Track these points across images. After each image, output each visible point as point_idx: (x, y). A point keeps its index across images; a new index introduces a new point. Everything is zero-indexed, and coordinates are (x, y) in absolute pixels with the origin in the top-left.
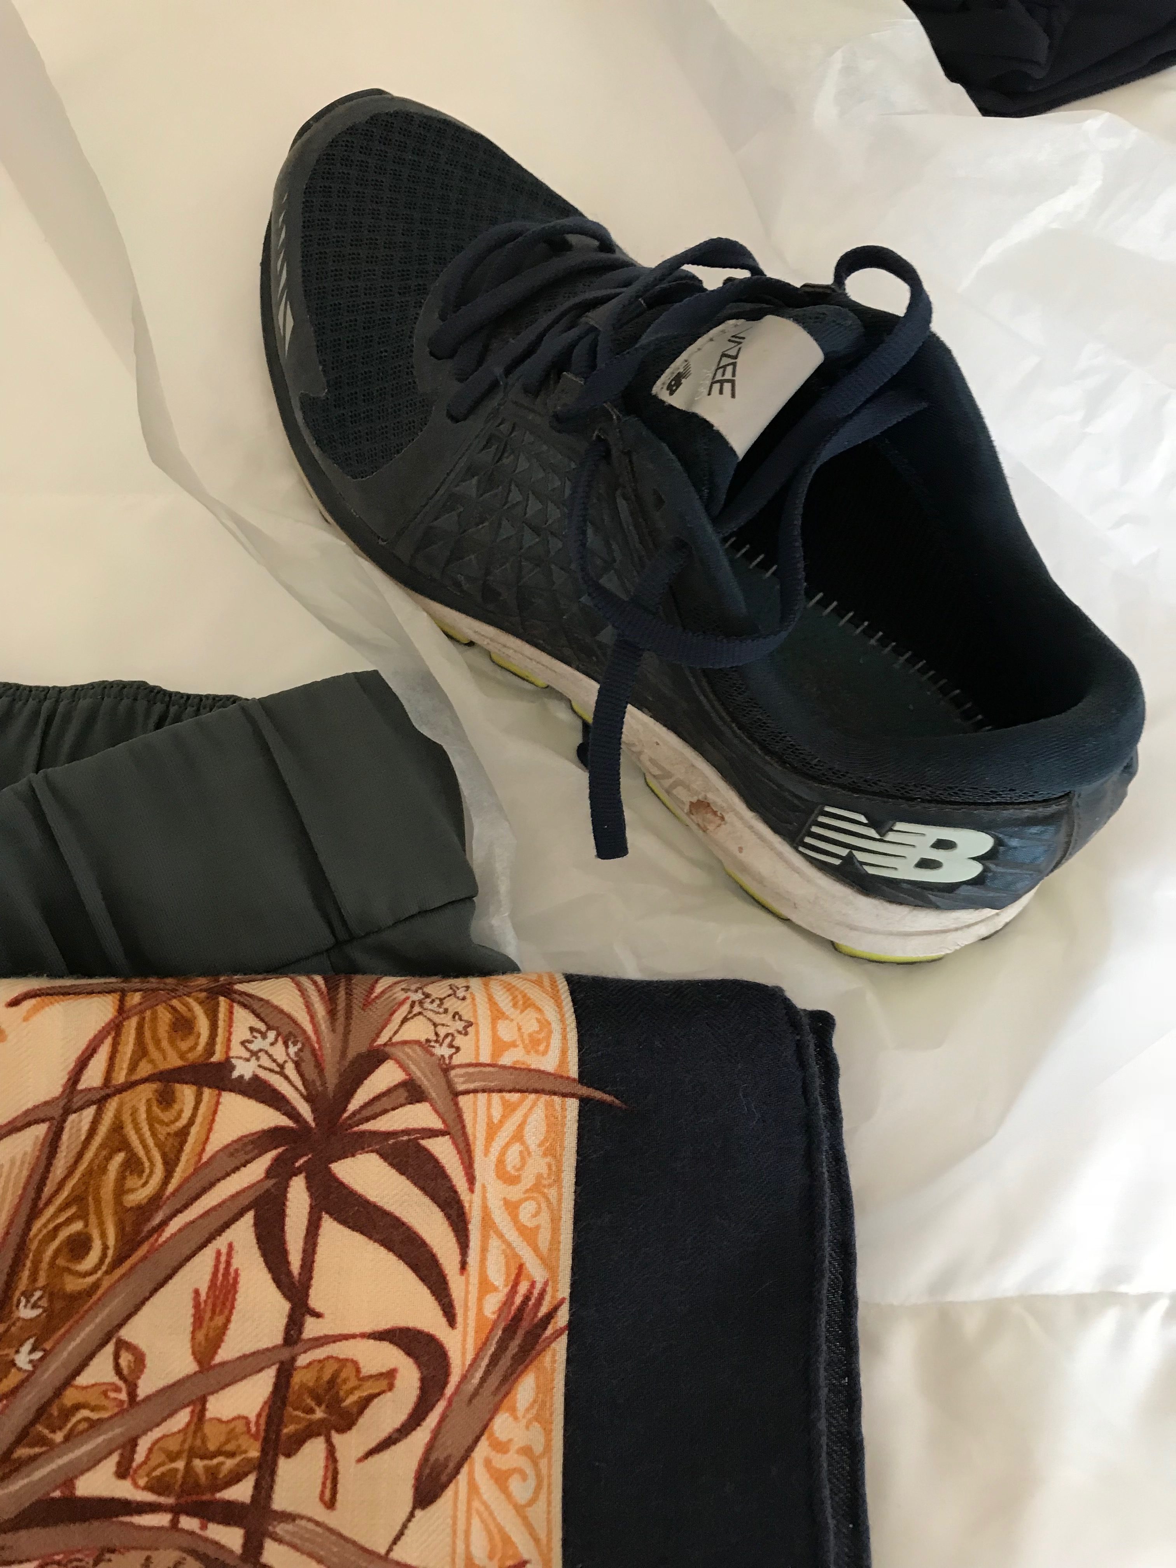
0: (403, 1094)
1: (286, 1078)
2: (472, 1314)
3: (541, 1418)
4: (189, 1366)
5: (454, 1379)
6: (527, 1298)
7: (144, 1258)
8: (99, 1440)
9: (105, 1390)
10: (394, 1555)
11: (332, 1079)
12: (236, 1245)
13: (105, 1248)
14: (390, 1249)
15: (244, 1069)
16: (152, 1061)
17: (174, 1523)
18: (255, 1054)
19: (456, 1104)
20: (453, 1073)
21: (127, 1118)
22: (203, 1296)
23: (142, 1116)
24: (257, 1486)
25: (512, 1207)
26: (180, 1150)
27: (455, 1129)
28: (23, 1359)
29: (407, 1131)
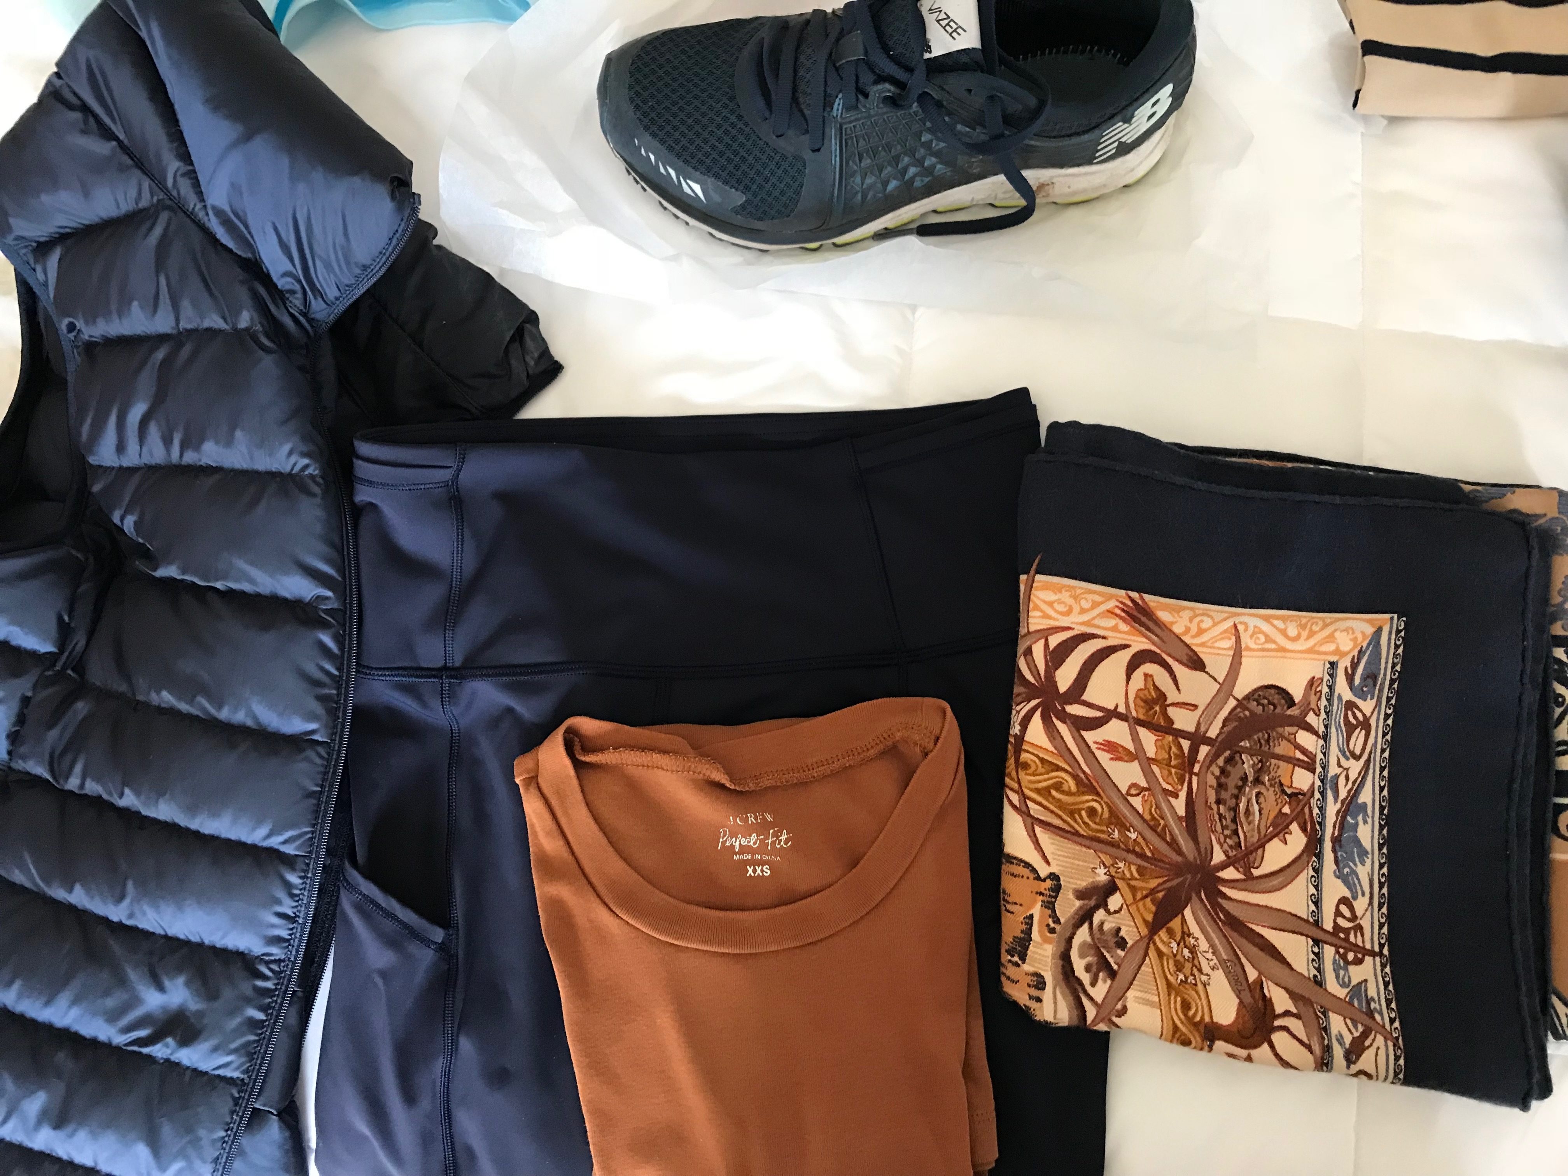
0: (1029, 657)
1: (1020, 710)
2: (1126, 637)
3: (1177, 610)
4: (1136, 764)
5: (1153, 648)
6: (1123, 610)
7: (1098, 783)
8: (1163, 805)
9: (1144, 801)
10: (1220, 682)
12: (1095, 739)
13: (1092, 800)
17: (1197, 774)
19: (1032, 632)
21: (1034, 786)
22: (1114, 757)
23: (1032, 778)
24: (1184, 738)
25: (1083, 611)
26: (1050, 762)
27: (1046, 633)
28: (1133, 836)
29: (1046, 657)
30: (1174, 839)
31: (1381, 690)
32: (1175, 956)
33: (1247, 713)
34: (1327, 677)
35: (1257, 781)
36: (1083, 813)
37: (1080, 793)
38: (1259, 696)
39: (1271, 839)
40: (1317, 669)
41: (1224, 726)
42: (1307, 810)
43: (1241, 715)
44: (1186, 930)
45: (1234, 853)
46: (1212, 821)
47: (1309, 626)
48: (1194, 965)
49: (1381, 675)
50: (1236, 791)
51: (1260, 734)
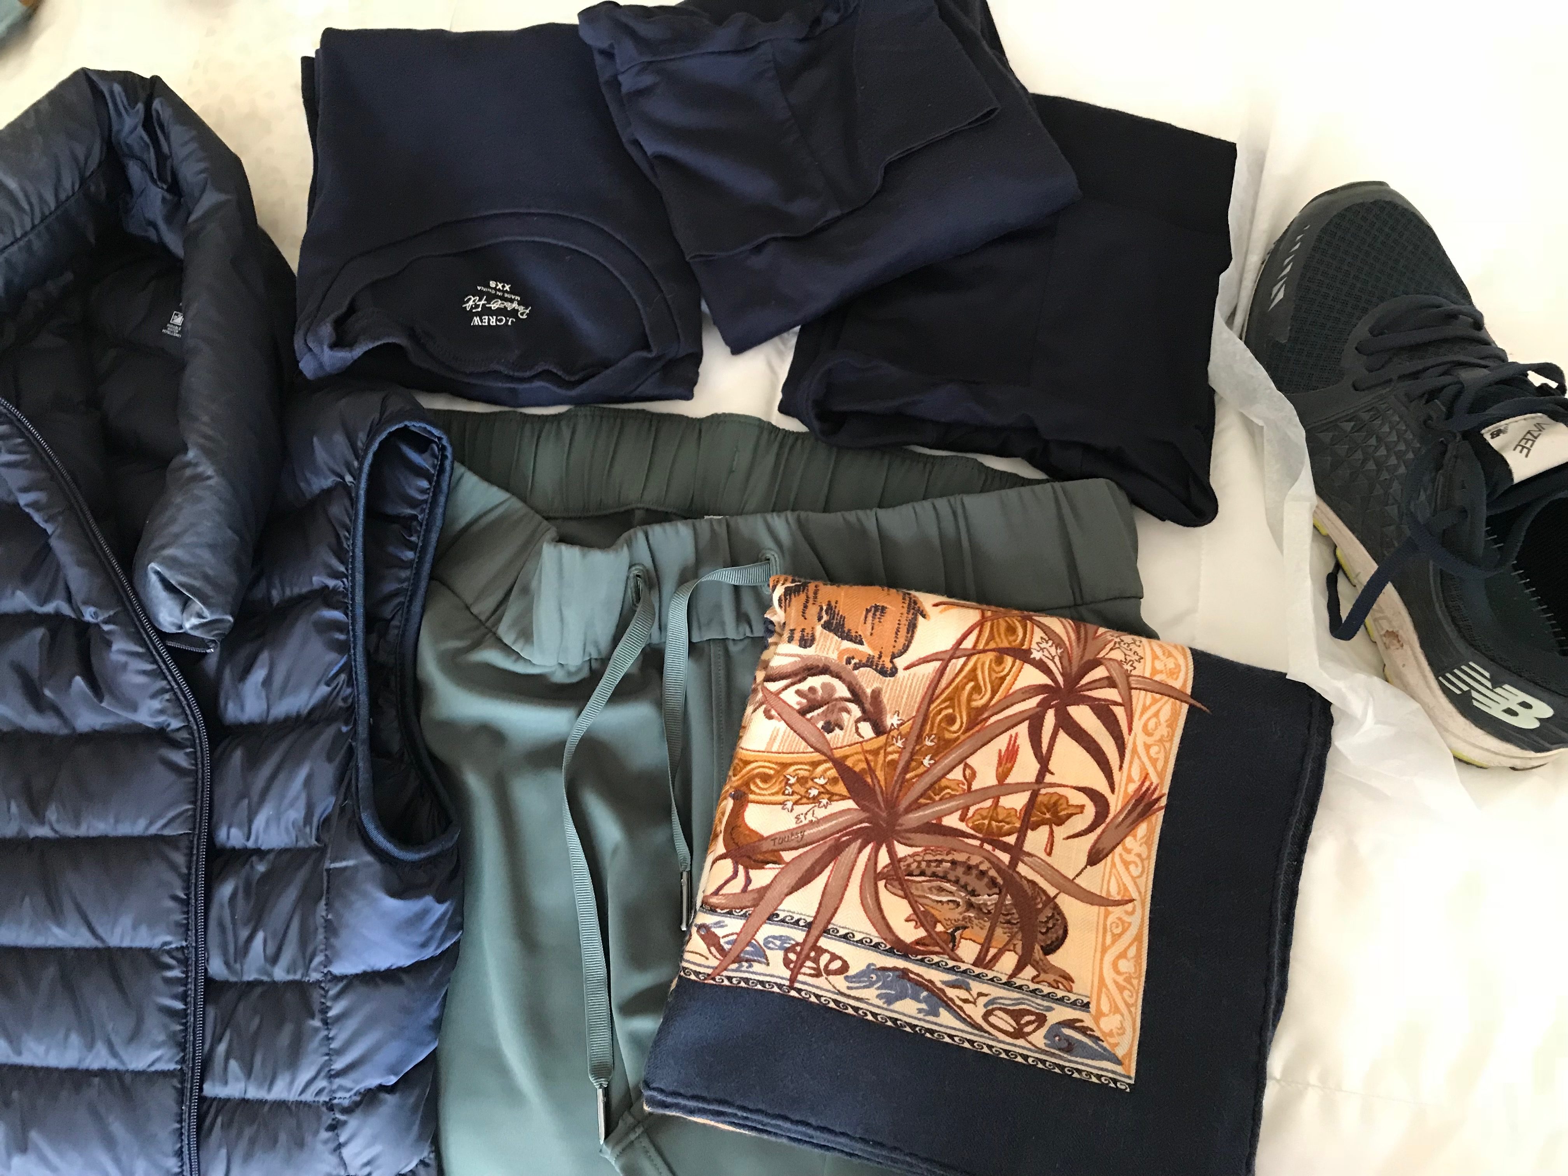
0: (1106, 682)
1: (1055, 663)
2: (1122, 790)
3: (1148, 843)
4: (995, 782)
5: (1111, 816)
6: (1148, 789)
7: (978, 731)
8: (953, 803)
9: (959, 783)
10: (1076, 881)
11: (1075, 669)
12: (1019, 735)
13: (962, 723)
14: (1088, 752)
15: (1036, 655)
16: (996, 643)
17: (981, 846)
18: (1042, 649)
19: (1130, 693)
20: (1131, 678)
21: (979, 666)
22: (1003, 753)
23: (987, 666)
24: (1018, 839)
25: (1147, 747)
26: (1000, 686)
27: (1128, 704)
28: (926, 762)
29: (1105, 700)
30: (920, 807)
31: (1053, 1055)
32: (812, 780)
33: (1040, 906)
34: (1073, 997)
35: (970, 906)
36: (950, 711)
37: (969, 708)
38: (1057, 920)
39: (912, 906)
40: (1082, 988)
41: (1029, 881)
42: (937, 949)
43: (1039, 900)
44: (835, 798)
45: (903, 868)
46: (935, 852)
47: (1129, 986)
48: (802, 797)
49: (1069, 1058)
50: (962, 882)
51: (1016, 916)
